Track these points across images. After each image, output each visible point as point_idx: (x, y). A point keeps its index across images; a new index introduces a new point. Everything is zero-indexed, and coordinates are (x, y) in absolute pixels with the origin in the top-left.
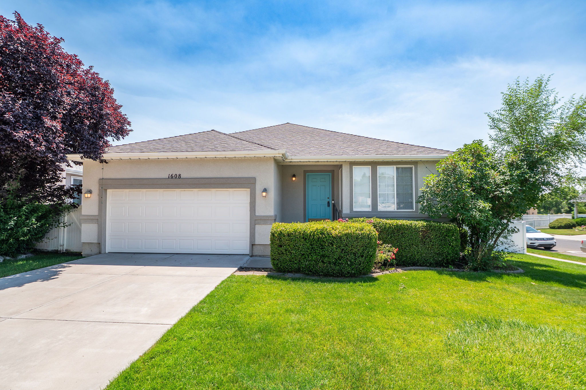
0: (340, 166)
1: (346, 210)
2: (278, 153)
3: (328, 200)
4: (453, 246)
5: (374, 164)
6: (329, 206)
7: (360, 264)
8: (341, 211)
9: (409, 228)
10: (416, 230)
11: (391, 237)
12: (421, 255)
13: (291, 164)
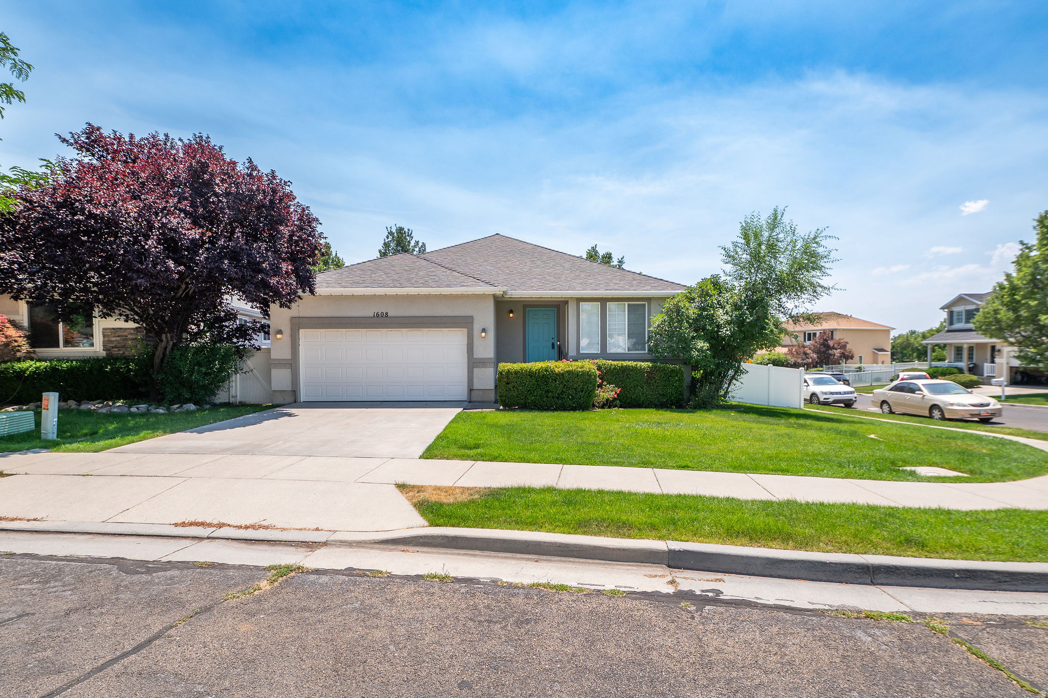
0: (567, 302)
1: (572, 352)
2: (498, 290)
3: (553, 341)
4: (676, 387)
5: (603, 301)
6: (553, 348)
7: (580, 398)
8: (567, 354)
9: (634, 369)
10: (640, 371)
11: (616, 378)
12: (646, 397)
13: (511, 299)
